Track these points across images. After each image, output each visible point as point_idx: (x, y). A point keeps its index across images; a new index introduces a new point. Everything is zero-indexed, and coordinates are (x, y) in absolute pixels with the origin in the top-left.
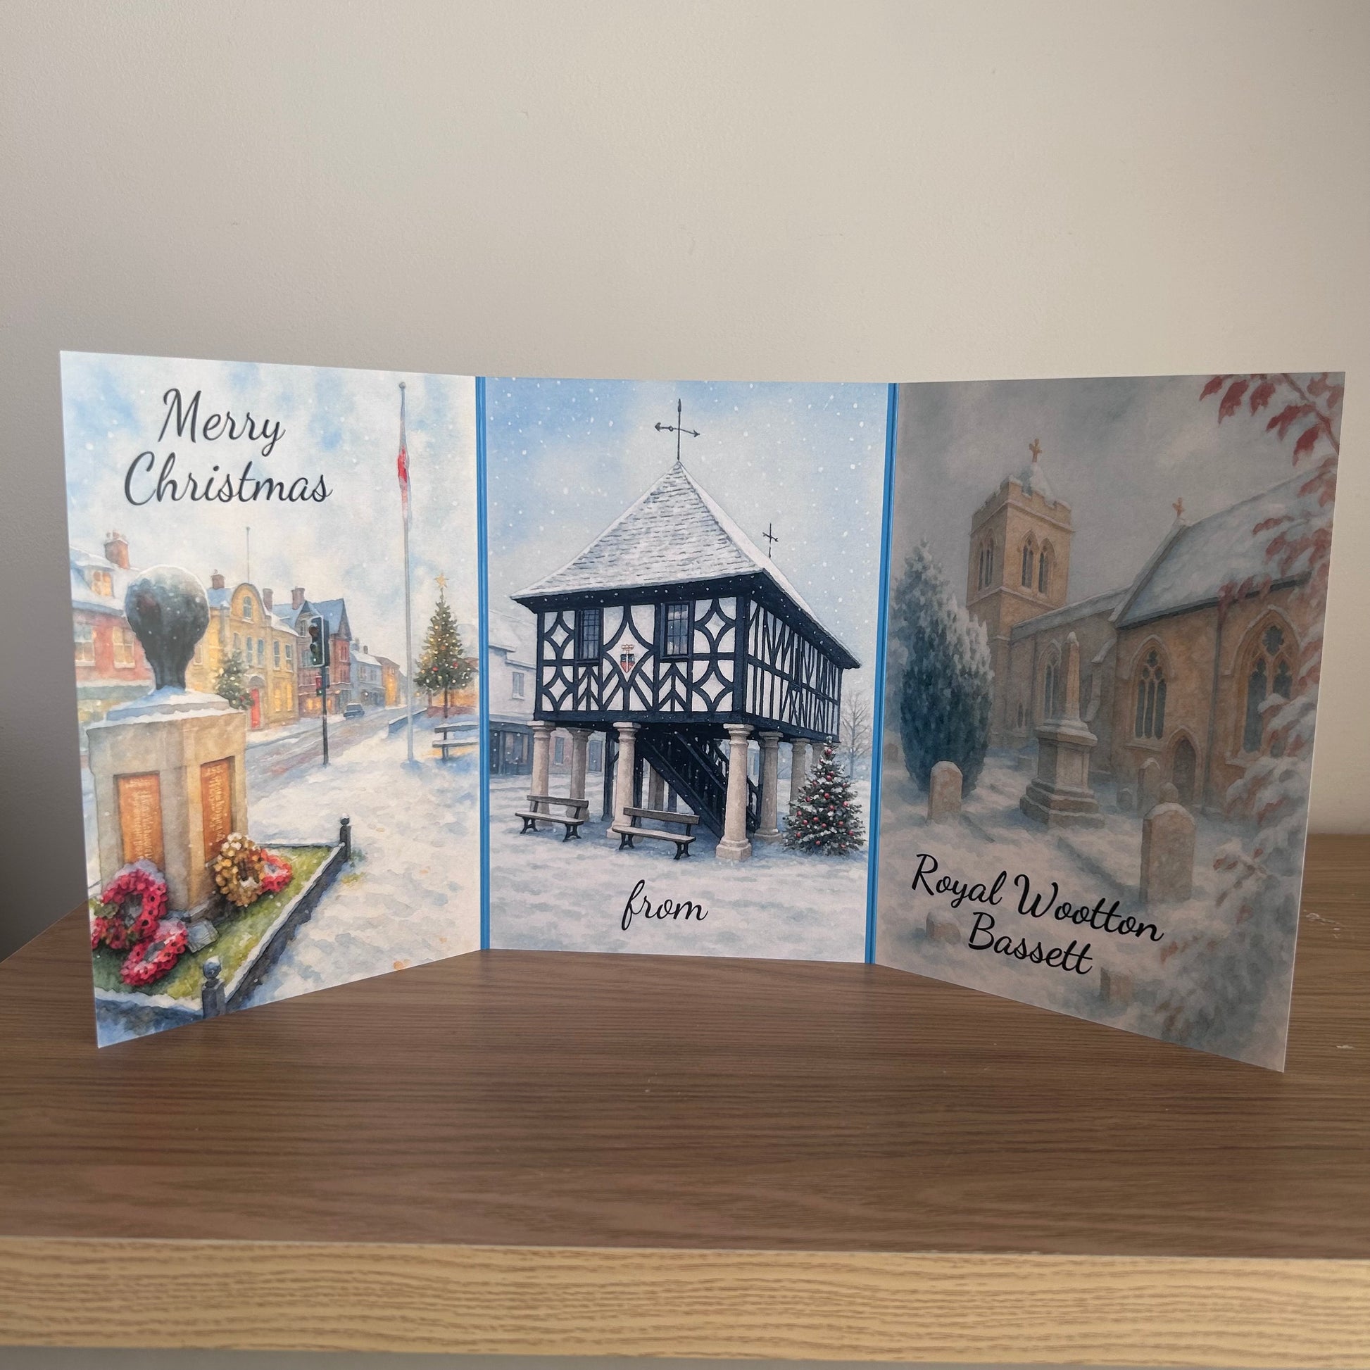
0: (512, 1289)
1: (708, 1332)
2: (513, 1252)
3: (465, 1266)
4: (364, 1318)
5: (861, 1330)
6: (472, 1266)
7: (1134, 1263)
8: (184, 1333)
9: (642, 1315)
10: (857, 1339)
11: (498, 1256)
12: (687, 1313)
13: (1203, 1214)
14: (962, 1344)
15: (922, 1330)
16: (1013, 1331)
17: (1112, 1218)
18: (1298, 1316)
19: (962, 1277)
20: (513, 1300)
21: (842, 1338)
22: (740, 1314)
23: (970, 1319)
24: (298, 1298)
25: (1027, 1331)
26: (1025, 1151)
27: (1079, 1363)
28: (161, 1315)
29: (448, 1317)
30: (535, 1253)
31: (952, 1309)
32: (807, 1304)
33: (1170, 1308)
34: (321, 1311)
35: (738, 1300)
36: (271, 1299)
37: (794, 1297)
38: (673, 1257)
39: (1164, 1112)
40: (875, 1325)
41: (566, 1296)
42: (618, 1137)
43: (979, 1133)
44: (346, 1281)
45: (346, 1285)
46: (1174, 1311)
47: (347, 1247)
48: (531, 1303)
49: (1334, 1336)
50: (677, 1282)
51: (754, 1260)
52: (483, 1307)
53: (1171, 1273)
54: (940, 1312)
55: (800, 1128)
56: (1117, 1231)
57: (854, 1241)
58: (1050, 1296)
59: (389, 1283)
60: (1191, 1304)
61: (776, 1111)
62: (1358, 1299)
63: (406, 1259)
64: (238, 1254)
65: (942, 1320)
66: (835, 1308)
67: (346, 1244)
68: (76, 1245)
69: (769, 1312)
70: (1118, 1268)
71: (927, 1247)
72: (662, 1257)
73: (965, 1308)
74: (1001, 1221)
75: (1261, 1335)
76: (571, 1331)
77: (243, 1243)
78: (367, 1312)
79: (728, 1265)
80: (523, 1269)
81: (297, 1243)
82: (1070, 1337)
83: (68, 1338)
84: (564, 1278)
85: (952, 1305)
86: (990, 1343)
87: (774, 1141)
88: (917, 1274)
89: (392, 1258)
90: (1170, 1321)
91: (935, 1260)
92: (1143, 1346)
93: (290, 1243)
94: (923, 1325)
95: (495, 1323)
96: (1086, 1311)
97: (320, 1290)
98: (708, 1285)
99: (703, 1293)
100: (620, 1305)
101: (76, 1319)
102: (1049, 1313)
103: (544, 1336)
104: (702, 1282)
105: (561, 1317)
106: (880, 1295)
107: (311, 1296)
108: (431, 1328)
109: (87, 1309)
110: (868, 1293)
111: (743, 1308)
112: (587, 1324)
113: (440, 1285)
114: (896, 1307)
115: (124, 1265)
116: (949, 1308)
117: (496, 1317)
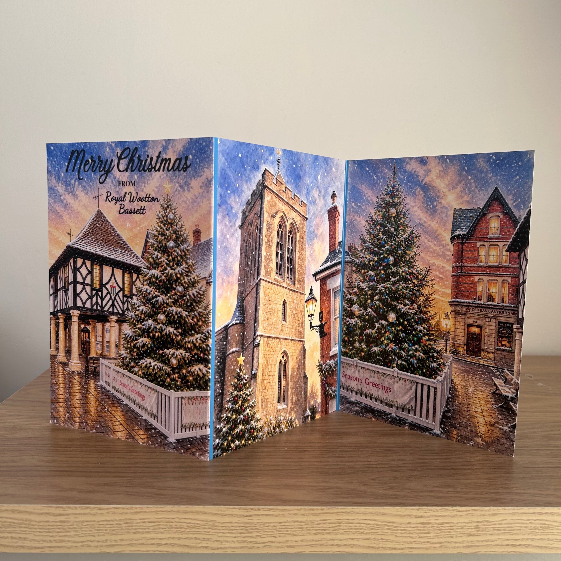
0: (242, 525)
1: (324, 542)
2: (243, 509)
3: (223, 515)
4: (179, 538)
5: (387, 540)
6: (226, 515)
7: (498, 510)
8: (101, 546)
9: (296, 535)
10: (385, 544)
11: (236, 510)
12: (315, 534)
13: (522, 491)
14: (428, 545)
16: (450, 540)
17: (486, 493)
19: (428, 517)
20: (242, 529)
21: (379, 544)
22: (337, 534)
23: (432, 535)
24: (151, 530)
25: (454, 540)
26: (445, 469)
27: (475, 553)
28: (92, 538)
29: (215, 538)
30: (252, 509)
31: (424, 530)
32: (365, 529)
34: (160, 536)
35: (337, 528)
36: (140, 530)
37: (360, 526)
38: (309, 510)
40: (392, 538)
41: (265, 527)
43: (425, 463)
44: (172, 522)
46: (515, 530)
47: (172, 507)
48: (250, 531)
50: (311, 521)
52: (229, 533)
53: (513, 514)
54: (419, 532)
55: (352, 462)
56: (489, 498)
57: (383, 503)
58: (464, 524)
59: (190, 523)
60: (521, 527)
61: (341, 455)
63: (198, 512)
64: (126, 511)
65: (420, 535)
66: (376, 531)
68: (56, 508)
69: (349, 533)
70: (492, 512)
71: (414, 505)
72: (305, 510)
73: (430, 530)
74: (441, 495)
75: (549, 539)
76: (266, 543)
77: (128, 506)
78: (180, 536)
79: (333, 513)
80: (247, 516)
81: (151, 506)
82: (472, 542)
83: (51, 549)
84: (264, 519)
86: (440, 545)
87: (343, 466)
88: (410, 516)
89: (191, 512)
90: (513, 534)
91: (418, 510)
92: (502, 545)
93: (148, 506)
94: (412, 538)
95: (235, 539)
96: (479, 531)
97: (160, 526)
98: (324, 522)
99: (322, 525)
100: (287, 531)
101: (55, 540)
102: (464, 532)
103: (255, 545)
104: (321, 521)
105: (262, 536)
106: (395, 525)
107: (156, 529)
108: (207, 542)
109: (60, 536)
110: (390, 524)
111: (338, 532)
112: (273, 539)
113: (211, 524)
114: (401, 530)
115: (76, 516)
116: (423, 530)
117: (235, 537)
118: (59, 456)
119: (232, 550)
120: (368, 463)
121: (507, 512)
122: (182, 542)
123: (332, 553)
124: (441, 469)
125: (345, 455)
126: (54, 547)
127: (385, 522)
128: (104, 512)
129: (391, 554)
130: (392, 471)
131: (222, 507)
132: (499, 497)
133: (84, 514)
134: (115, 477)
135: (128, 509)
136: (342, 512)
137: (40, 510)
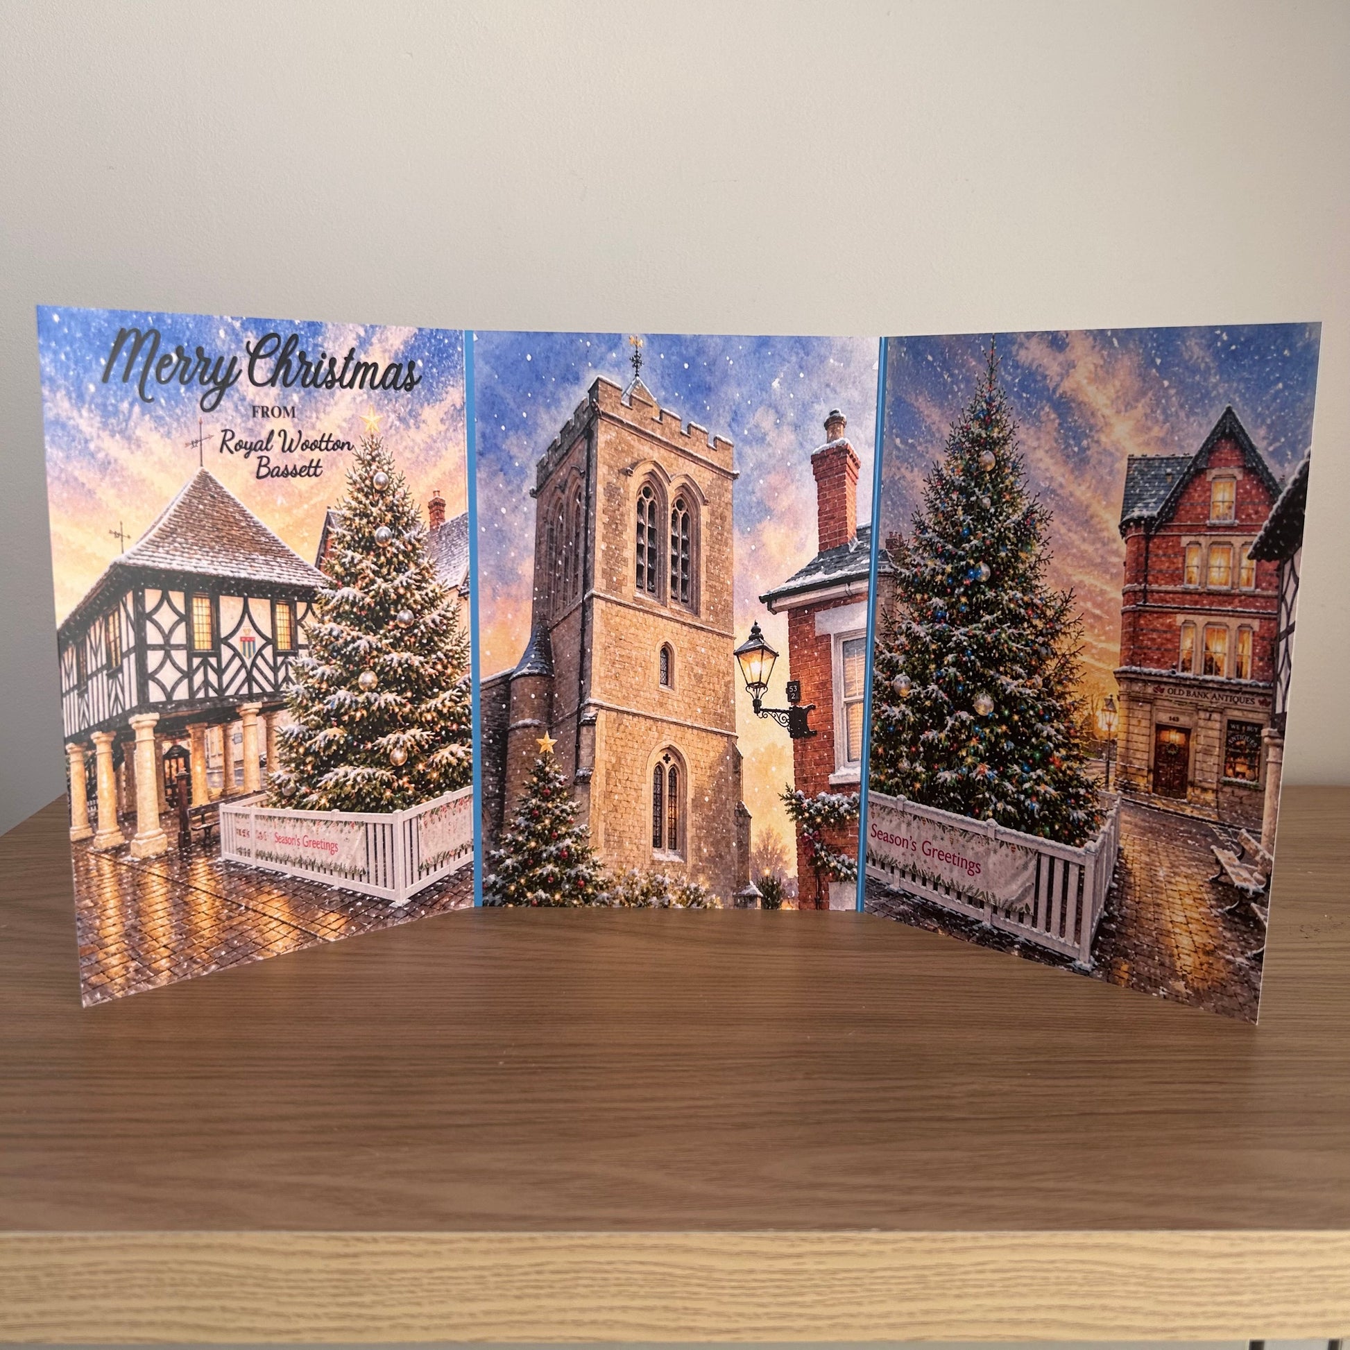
0: (336, 1276)
3: (286, 1254)
4: (182, 1309)
5: (697, 1312)
6: (293, 1254)
7: (974, 1238)
9: (469, 1300)
10: (694, 1320)
11: (319, 1242)
13: (1051, 1185)
15: (760, 1310)
17: (959, 1191)
18: (1142, 1289)
19: (799, 1256)
21: (679, 1319)
22: (572, 1297)
25: (866, 1309)
26: (880, 1120)
27: (921, 1339)
29: (269, 1307)
30: (358, 1239)
31: (791, 1288)
32: (641, 1286)
33: (1011, 1282)
34: (135, 1303)
35: (570, 1283)
36: (84, 1291)
39: (1026, 1077)
40: (710, 1306)
41: (393, 1282)
42: (463, 1113)
43: (835, 1102)
44: (160, 1272)
46: (1017, 1285)
49: (1177, 1309)
50: (507, 1266)
53: (1013, 1248)
54: (777, 1291)
55: (652, 1100)
58: (890, 1273)
59: (207, 1273)
60: (1033, 1278)
61: (630, 1082)
62: (1203, 1270)
63: (224, 1248)
64: (46, 1246)
65: (781, 1300)
66: (670, 1290)
72: (491, 1241)
75: (1104, 1308)
76: (399, 1317)
77: (51, 1234)
78: (184, 1303)
79: (559, 1248)
80: (346, 1256)
82: (911, 1314)
84: (389, 1264)
86: (829, 1322)
88: (753, 1253)
90: (1012, 1296)
91: (773, 1240)
92: (987, 1322)
100: (448, 1291)
102: (889, 1290)
103: (371, 1324)
104: (532, 1265)
110: (704, 1274)
112: (414, 1310)
114: (733, 1288)
117: (320, 1305)
119: (316, 1335)
120: (691, 1103)
121: (996, 1242)
123: (560, 1341)
125: (640, 1082)
127: (692, 1268)
130: (744, 1126)
131: (285, 1235)
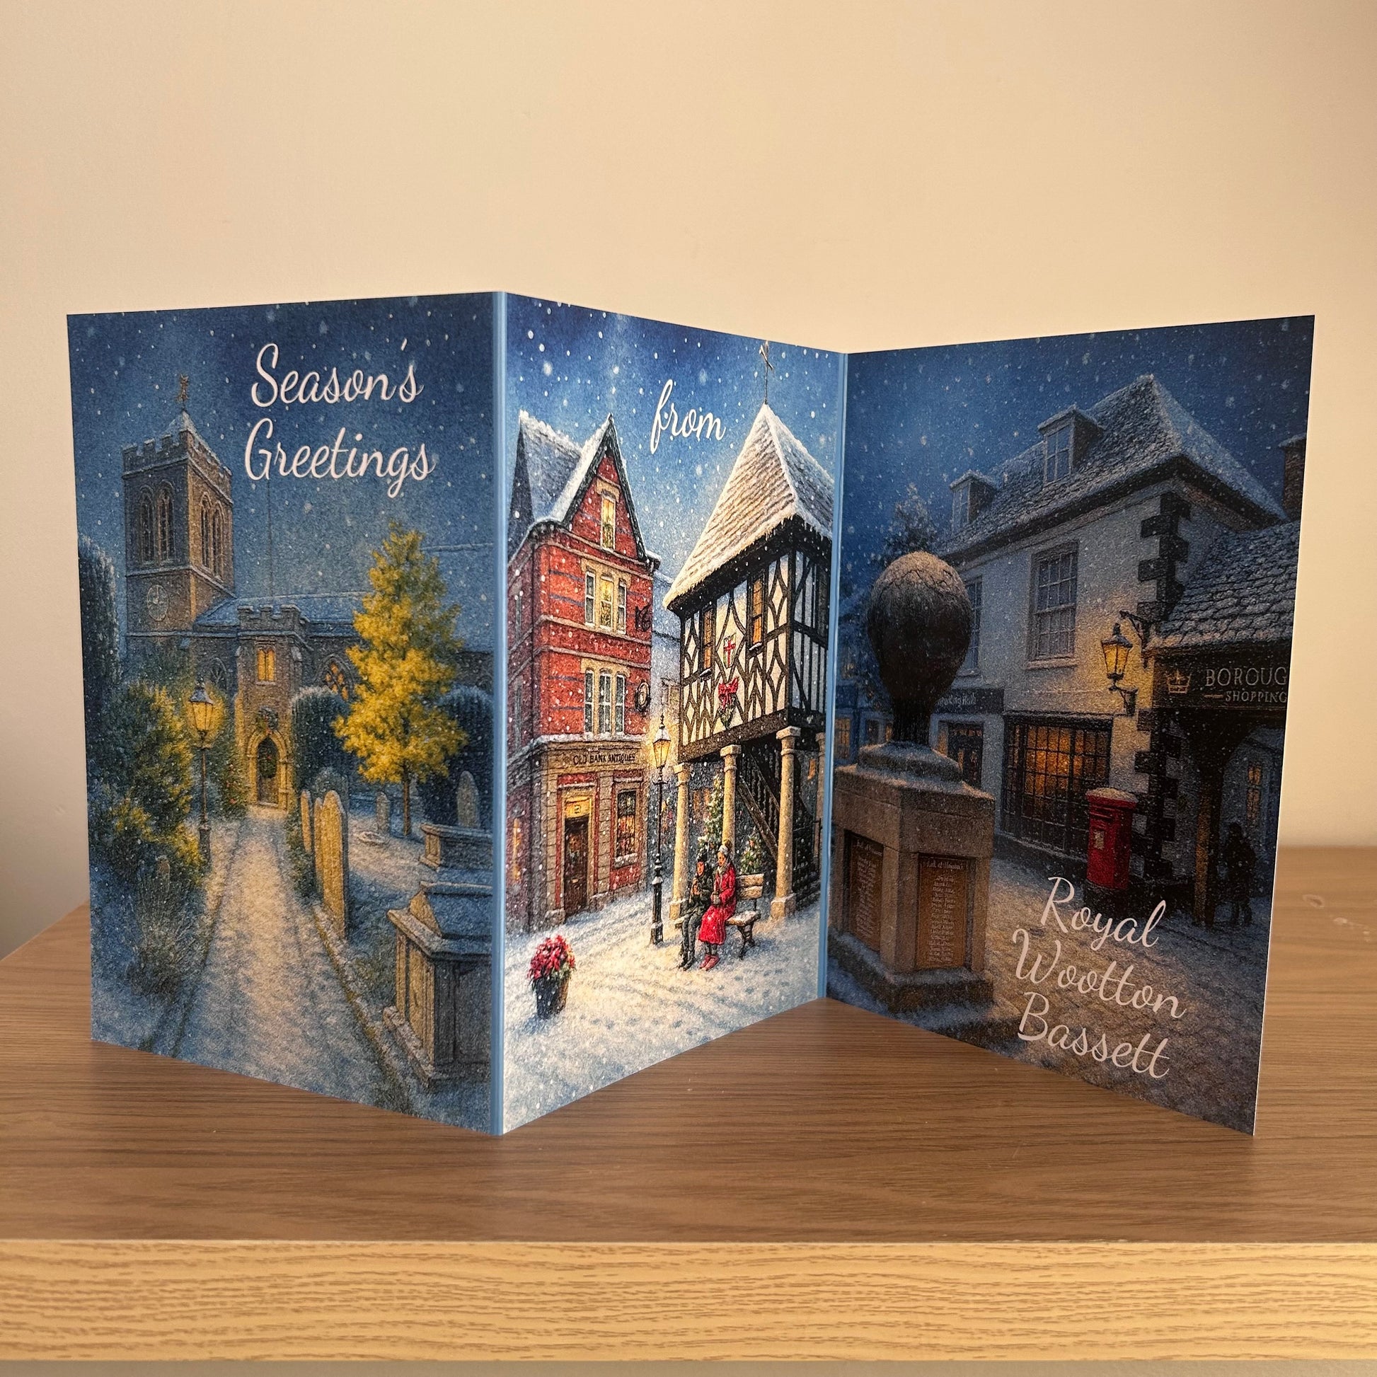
1: (778, 1333)
2: (571, 1249)
8: (213, 1343)
12: (756, 1312)
14: (1047, 1340)
16: (1100, 1326)
20: (567, 1301)
23: (1055, 1313)
24: (337, 1303)
28: (187, 1324)
38: (741, 1252)
45: (389, 1287)
47: (391, 1245)
51: (828, 1253)
56: (1203, 1218)
57: (931, 1232)
67: (391, 1242)
68: (96, 1247)
69: (842, 1309)
70: (1209, 1256)
71: (1009, 1237)
73: (1050, 1301)
74: (1081, 1211)
81: (338, 1243)
83: (86, 1351)
85: (1035, 1298)
87: (832, 1137)
89: (439, 1257)
93: (329, 1242)
94: (1005, 1321)
95: (551, 1326)
97: (361, 1294)
98: (778, 1281)
99: (773, 1290)
101: (94, 1329)
105: (621, 1319)
106: (960, 1289)
107: (352, 1300)
108: (481, 1333)
109: (106, 1319)
111: (815, 1306)
113: (491, 1287)
115: (148, 1269)
116: (1033, 1302)
118: (113, 1111)
122: (416, 1333)
124: (1083, 1143)
126: (92, 1346)
128: (218, 1257)
129: (951, 1361)
132: (1227, 1216)
133: (167, 1263)
134: (252, 1166)
135: (277, 1249)
136: (824, 1257)
137: (56, 1253)
